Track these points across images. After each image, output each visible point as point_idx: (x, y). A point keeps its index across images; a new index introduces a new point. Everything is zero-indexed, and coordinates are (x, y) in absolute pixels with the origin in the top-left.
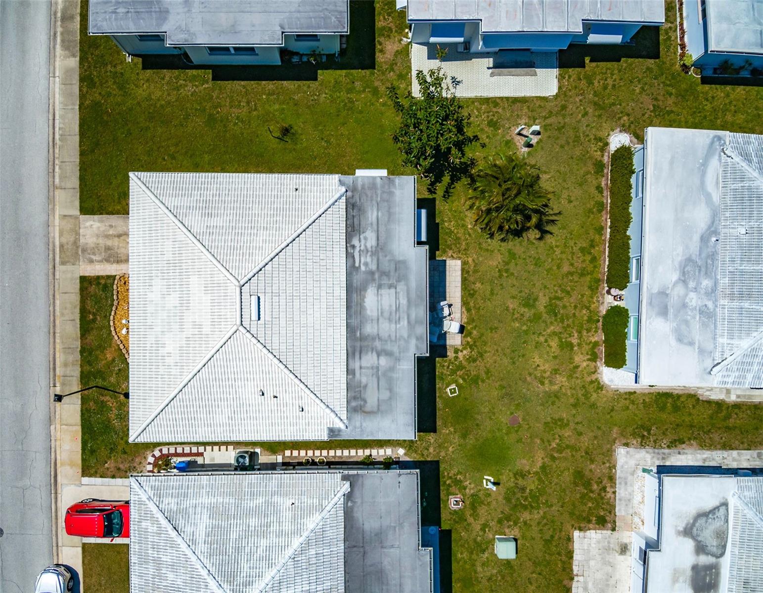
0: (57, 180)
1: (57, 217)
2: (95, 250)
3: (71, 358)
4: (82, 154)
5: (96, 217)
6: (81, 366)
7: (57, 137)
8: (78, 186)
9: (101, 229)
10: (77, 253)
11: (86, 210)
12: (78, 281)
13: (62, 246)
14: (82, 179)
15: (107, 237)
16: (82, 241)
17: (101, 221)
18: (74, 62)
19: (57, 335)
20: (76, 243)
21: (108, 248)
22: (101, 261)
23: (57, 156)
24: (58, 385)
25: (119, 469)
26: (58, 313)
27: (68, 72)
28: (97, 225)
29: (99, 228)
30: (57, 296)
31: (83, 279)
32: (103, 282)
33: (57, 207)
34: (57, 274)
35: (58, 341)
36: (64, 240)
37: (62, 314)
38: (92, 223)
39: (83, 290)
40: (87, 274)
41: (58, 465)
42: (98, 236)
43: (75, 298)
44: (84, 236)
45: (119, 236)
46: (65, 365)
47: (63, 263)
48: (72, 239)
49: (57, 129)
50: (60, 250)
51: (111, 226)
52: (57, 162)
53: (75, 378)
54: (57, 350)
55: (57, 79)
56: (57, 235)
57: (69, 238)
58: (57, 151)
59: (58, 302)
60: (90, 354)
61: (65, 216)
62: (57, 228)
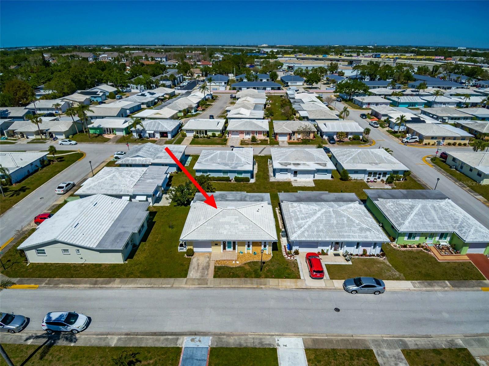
0: (169, 286)
1: (186, 286)
2: (203, 273)
3: (249, 282)
4: (160, 277)
5: (189, 272)
6: (252, 278)
7: (149, 286)
8: (174, 278)
9: (194, 271)
10: (203, 279)
11: (185, 276)
12: (215, 279)
13: (199, 284)
14: (171, 277)
15: (198, 269)
16: (198, 277)
17: (191, 271)
18: (118, 280)
19: (239, 286)
20: (198, 279)
21: (203, 269)
22: (208, 271)
23: (158, 286)
24: (261, 287)
25: (294, 266)
26: (229, 286)
27: (121, 282)
28: (192, 272)
29: (194, 272)
30: (221, 286)
31: (214, 277)
32: (217, 270)
33: (181, 286)
34: (211, 286)
35: (241, 286)
36: (197, 283)
37: (230, 284)
38: (191, 275)
39: (219, 277)
40: (213, 276)
41: (297, 287)
42: (197, 272)
43: (223, 280)
44: (196, 276)
45: (198, 265)
46: (252, 284)
47: (207, 284)
48: (197, 281)
49: (145, 286)
50: (202, 285)
51: (194, 268)
52: (160, 286)
53: (258, 281)
54: (245, 287)
55: (123, 286)
56: (194, 286)
57: (196, 282)
58: (155, 286)
59: (224, 286)
60: (247, 274)
61: (186, 283)
62: (191, 286)
